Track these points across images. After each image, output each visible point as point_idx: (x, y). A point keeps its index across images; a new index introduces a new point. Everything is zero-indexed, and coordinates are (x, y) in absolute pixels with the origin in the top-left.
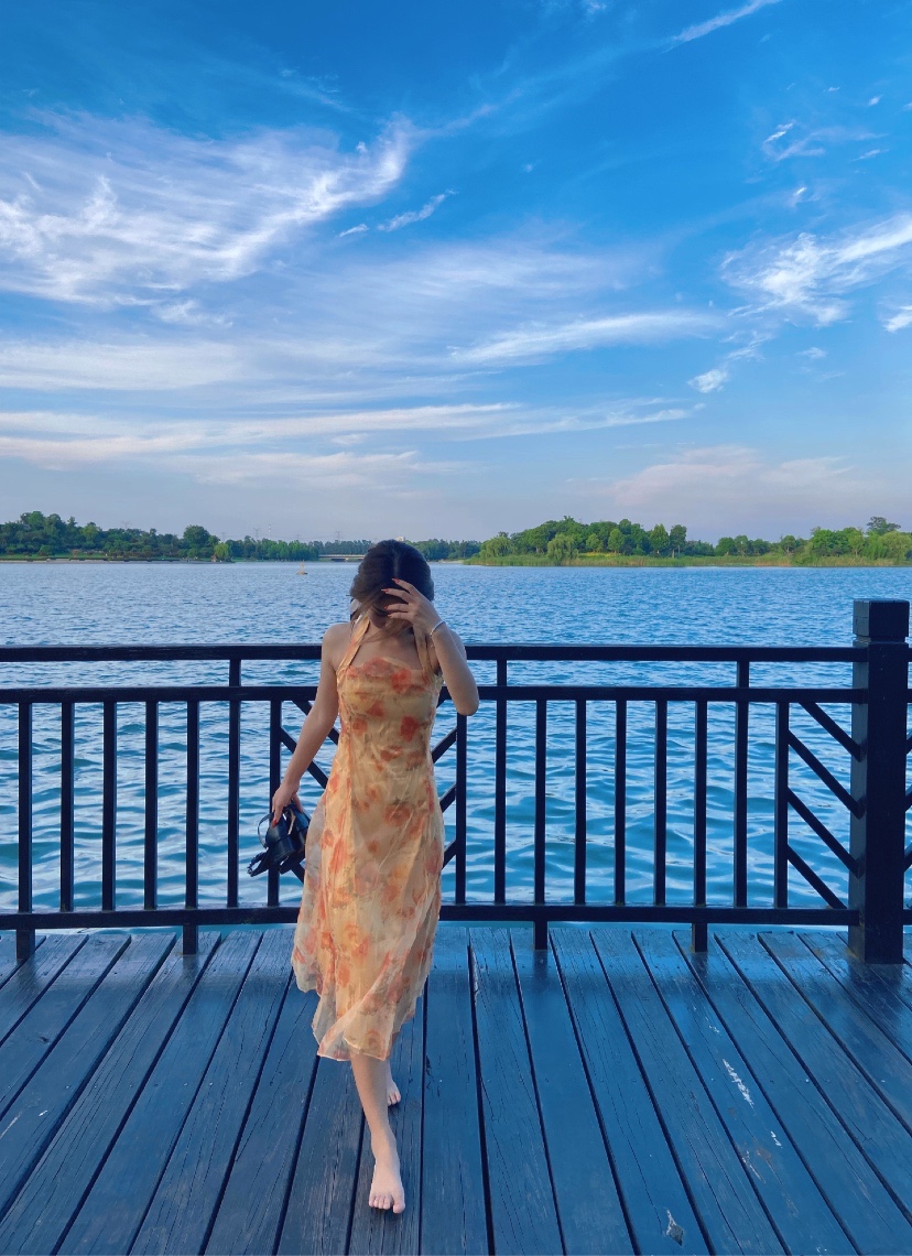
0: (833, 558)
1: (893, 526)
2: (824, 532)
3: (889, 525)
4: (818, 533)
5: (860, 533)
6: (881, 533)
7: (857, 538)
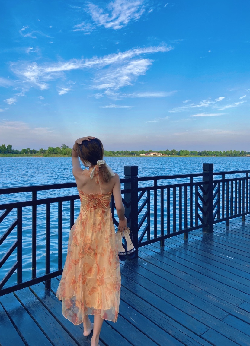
0: (54, 155)
1: (68, 147)
2: (51, 148)
3: (66, 147)
4: (50, 148)
5: (60, 148)
6: (65, 148)
7: (59, 150)
